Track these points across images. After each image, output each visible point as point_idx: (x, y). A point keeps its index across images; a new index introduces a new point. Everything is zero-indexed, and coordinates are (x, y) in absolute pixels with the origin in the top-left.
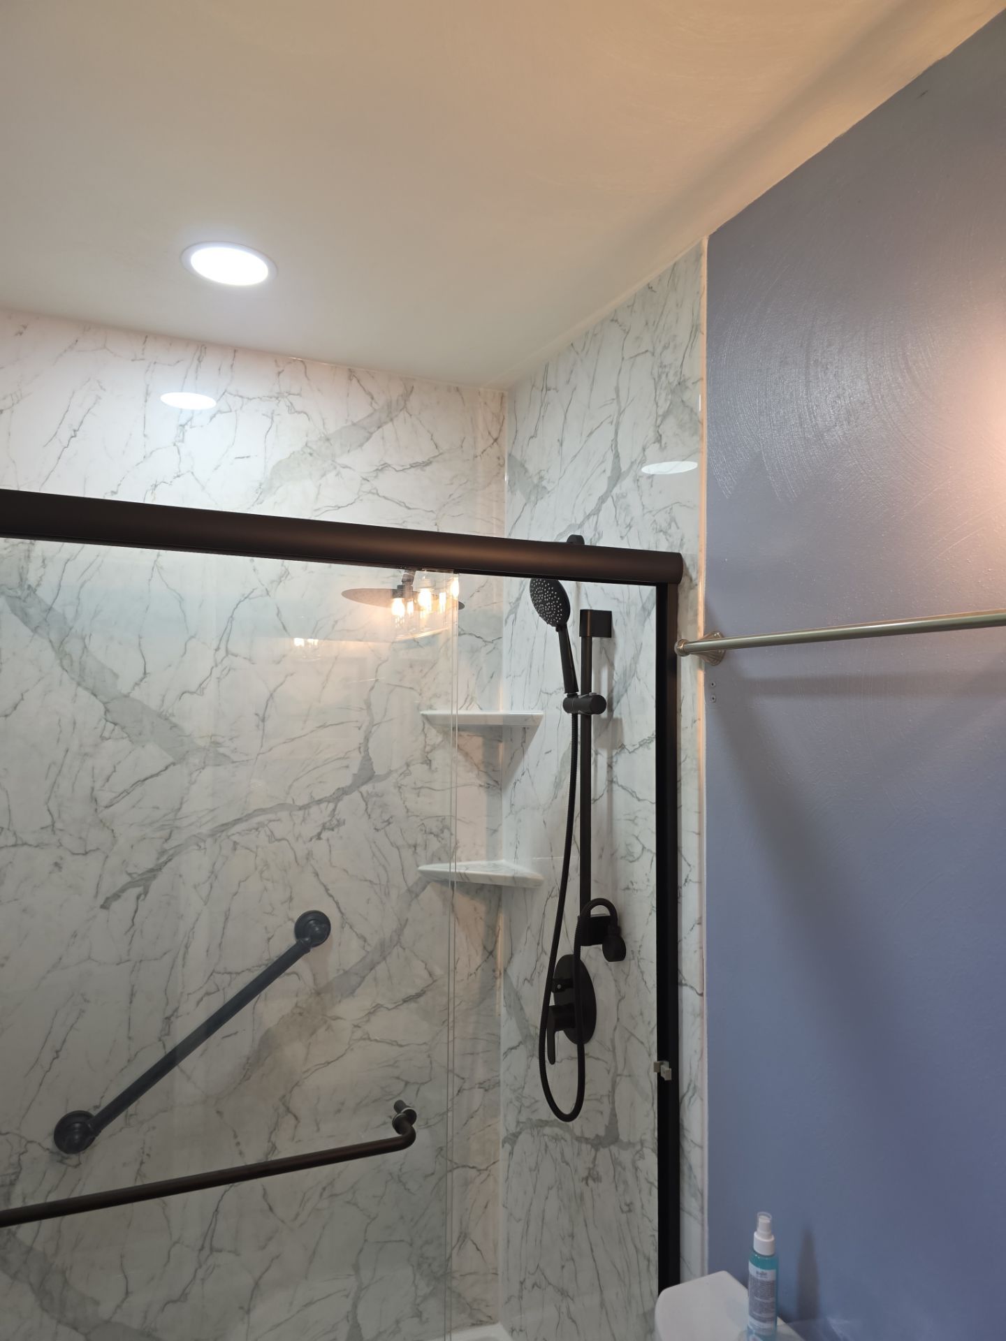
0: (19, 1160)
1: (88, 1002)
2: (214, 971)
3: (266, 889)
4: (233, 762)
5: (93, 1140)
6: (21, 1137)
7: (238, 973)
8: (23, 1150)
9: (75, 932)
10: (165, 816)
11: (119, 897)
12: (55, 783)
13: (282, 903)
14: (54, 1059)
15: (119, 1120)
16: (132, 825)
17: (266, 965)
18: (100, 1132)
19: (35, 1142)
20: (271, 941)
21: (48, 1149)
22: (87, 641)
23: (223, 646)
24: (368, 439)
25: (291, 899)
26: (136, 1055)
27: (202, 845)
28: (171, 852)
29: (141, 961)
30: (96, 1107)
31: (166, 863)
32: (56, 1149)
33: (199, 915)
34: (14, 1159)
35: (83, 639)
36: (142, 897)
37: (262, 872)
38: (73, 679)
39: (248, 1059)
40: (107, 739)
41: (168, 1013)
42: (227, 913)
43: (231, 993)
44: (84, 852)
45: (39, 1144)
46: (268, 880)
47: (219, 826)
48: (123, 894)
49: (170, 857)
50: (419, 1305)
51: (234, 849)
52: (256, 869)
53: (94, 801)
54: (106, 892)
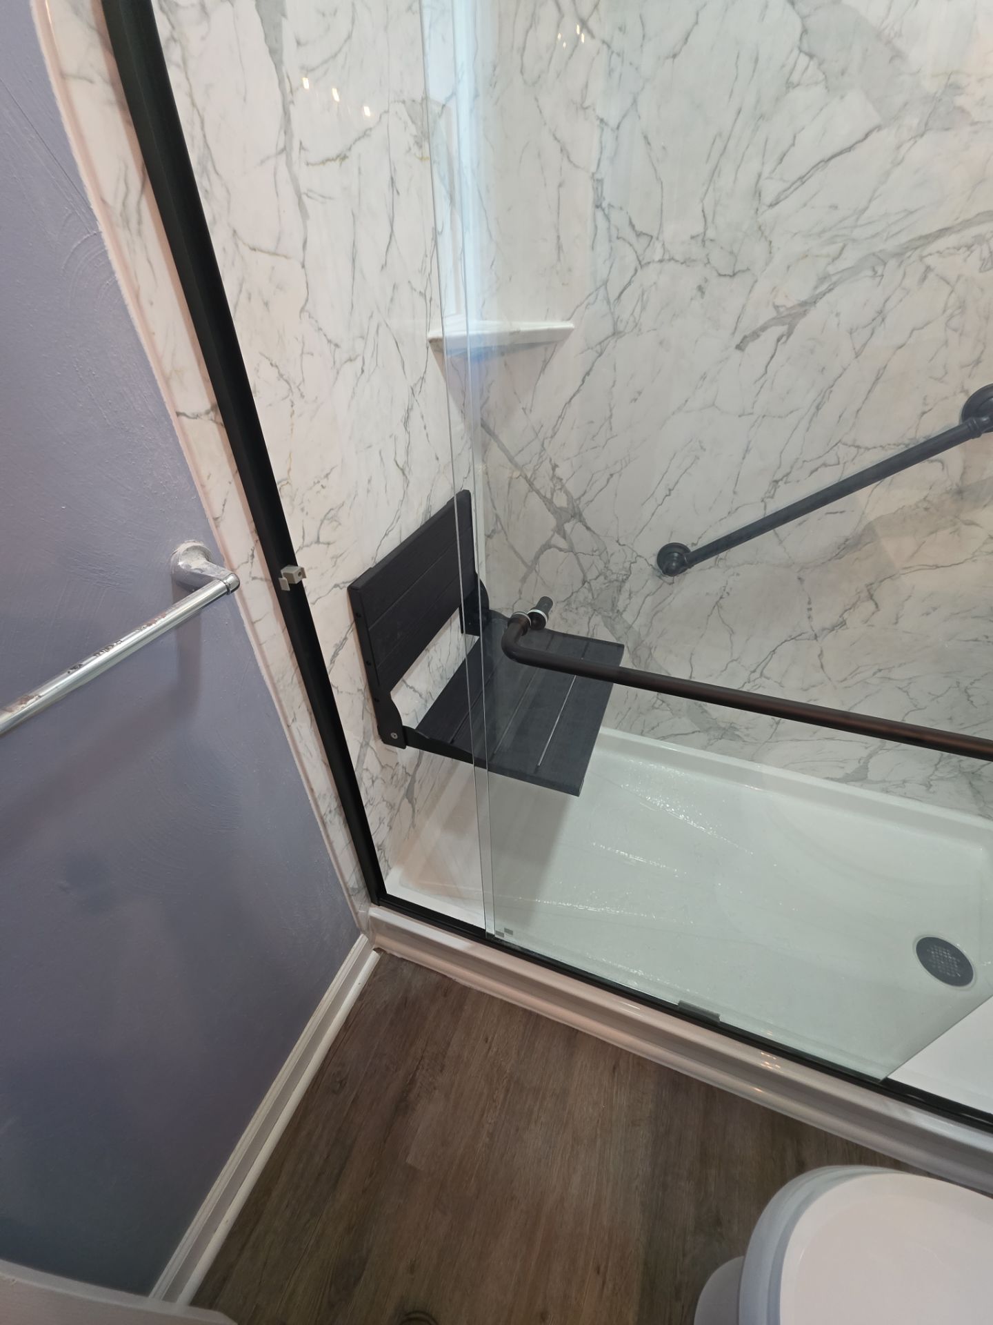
0: (630, 567)
1: (705, 450)
2: (840, 441)
3: (946, 343)
5: (685, 570)
6: (634, 551)
7: (867, 449)
8: (634, 560)
9: (705, 374)
10: (844, 219)
11: (758, 336)
12: (717, 166)
13: (962, 367)
14: (667, 496)
15: (711, 561)
16: (796, 234)
17: (907, 446)
18: (693, 566)
19: (643, 557)
20: (925, 416)
21: (651, 565)
25: (978, 362)
26: (737, 509)
27: (880, 270)
28: (834, 279)
29: (764, 416)
30: (693, 544)
31: (824, 294)
32: (657, 567)
33: (845, 370)
34: (627, 565)
36: (784, 339)
37: (952, 316)
39: (847, 540)
41: (777, 477)
42: (881, 372)
44: (731, 274)
45: (646, 560)
46: (955, 330)
47: (913, 240)
48: (764, 334)
49: (831, 287)
50: (932, 780)
51: (924, 278)
52: (944, 311)
53: (757, 195)
54: (747, 326)
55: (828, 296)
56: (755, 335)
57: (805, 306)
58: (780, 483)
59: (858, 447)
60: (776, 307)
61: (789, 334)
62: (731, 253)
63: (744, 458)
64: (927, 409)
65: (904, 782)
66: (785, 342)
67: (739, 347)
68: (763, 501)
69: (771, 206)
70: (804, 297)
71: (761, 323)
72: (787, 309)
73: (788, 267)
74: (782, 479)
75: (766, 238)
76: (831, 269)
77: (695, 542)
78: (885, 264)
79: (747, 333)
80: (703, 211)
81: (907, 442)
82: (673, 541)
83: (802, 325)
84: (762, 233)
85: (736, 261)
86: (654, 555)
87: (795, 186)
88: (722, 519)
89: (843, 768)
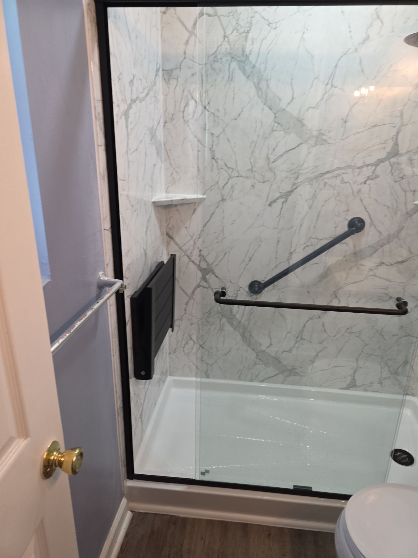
1: (262, 242)
2: (311, 237)
3: (337, 205)
7: (321, 240)
8: (238, 290)
9: (258, 214)
10: (296, 168)
11: (276, 202)
12: (253, 151)
13: (344, 212)
14: (249, 261)
15: (271, 287)
16: (282, 171)
18: (264, 289)
19: (242, 288)
20: (337, 228)
21: (246, 291)
25: (348, 210)
26: (278, 264)
28: (297, 185)
29: (282, 229)
32: (249, 292)
33: (307, 213)
34: (236, 292)
35: (268, 81)
37: (336, 197)
39: (322, 274)
42: (319, 214)
43: (318, 247)
44: (263, 182)
45: (244, 289)
46: (338, 201)
47: (319, 174)
49: (297, 187)
50: (382, 380)
51: (325, 185)
53: (268, 159)
54: (271, 199)
55: (297, 190)
56: (274, 201)
57: (290, 192)
58: (293, 253)
59: (317, 239)
60: (280, 193)
61: (286, 201)
62: (262, 175)
63: (278, 245)
64: (336, 225)
65: (371, 383)
66: (285, 204)
67: (270, 205)
68: (288, 261)
69: (273, 162)
70: (289, 190)
71: (275, 198)
72: (284, 193)
74: (293, 252)
75: (273, 172)
76: (296, 182)
77: (264, 279)
78: (312, 181)
79: (272, 200)
80: (250, 162)
81: (333, 237)
82: (255, 280)
83: (290, 198)
85: (264, 178)
86: (247, 287)
87: (280, 157)
88: (273, 269)
89: (345, 381)
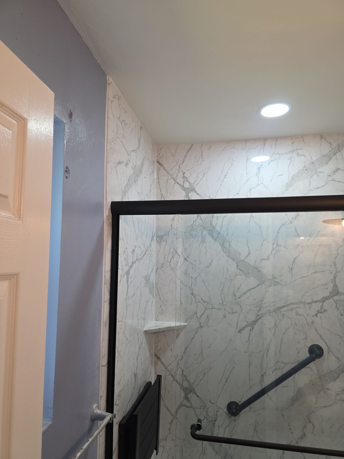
0: (217, 413)
1: (236, 364)
2: (278, 361)
3: (296, 333)
4: (281, 285)
5: (239, 413)
6: (217, 406)
7: (287, 364)
8: (218, 410)
9: (231, 339)
10: (258, 302)
11: (244, 329)
12: (223, 289)
13: (303, 340)
14: (226, 381)
15: (247, 409)
16: (247, 305)
17: (298, 363)
18: (242, 411)
19: (221, 409)
20: (299, 353)
21: (225, 412)
22: (230, 243)
23: (275, 243)
24: (330, 160)
25: (306, 338)
27: (271, 314)
28: (260, 316)
29: (252, 353)
30: (240, 402)
31: (259, 319)
32: (228, 413)
33: (272, 339)
34: (215, 412)
35: (229, 242)
36: (252, 330)
37: (294, 327)
38: (227, 255)
39: (293, 397)
40: (238, 275)
41: (262, 374)
42: (282, 340)
43: (285, 371)
44: (232, 313)
45: (223, 409)
46: (297, 330)
47: (277, 308)
48: (246, 328)
49: (260, 317)
51: (283, 317)
52: (292, 325)
53: (235, 296)
55: (260, 320)
56: (243, 329)
57: (255, 322)
58: (264, 376)
59: (284, 363)
60: (247, 322)
61: (253, 329)
62: (231, 308)
63: (250, 367)
64: (299, 351)
66: (252, 331)
67: (239, 332)
68: (260, 383)
69: (239, 298)
70: (254, 320)
71: (244, 326)
72: (250, 323)
73: (247, 312)
75: (239, 305)
76: (259, 313)
78: (272, 313)
79: (241, 328)
80: (221, 298)
81: (297, 361)
82: (232, 401)
83: (256, 327)
84: (238, 304)
85: (233, 310)
86: (225, 407)
87: (244, 294)
88: (248, 390)
